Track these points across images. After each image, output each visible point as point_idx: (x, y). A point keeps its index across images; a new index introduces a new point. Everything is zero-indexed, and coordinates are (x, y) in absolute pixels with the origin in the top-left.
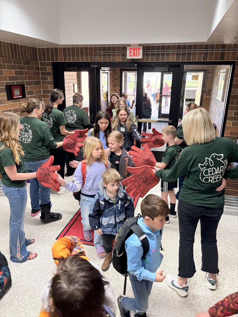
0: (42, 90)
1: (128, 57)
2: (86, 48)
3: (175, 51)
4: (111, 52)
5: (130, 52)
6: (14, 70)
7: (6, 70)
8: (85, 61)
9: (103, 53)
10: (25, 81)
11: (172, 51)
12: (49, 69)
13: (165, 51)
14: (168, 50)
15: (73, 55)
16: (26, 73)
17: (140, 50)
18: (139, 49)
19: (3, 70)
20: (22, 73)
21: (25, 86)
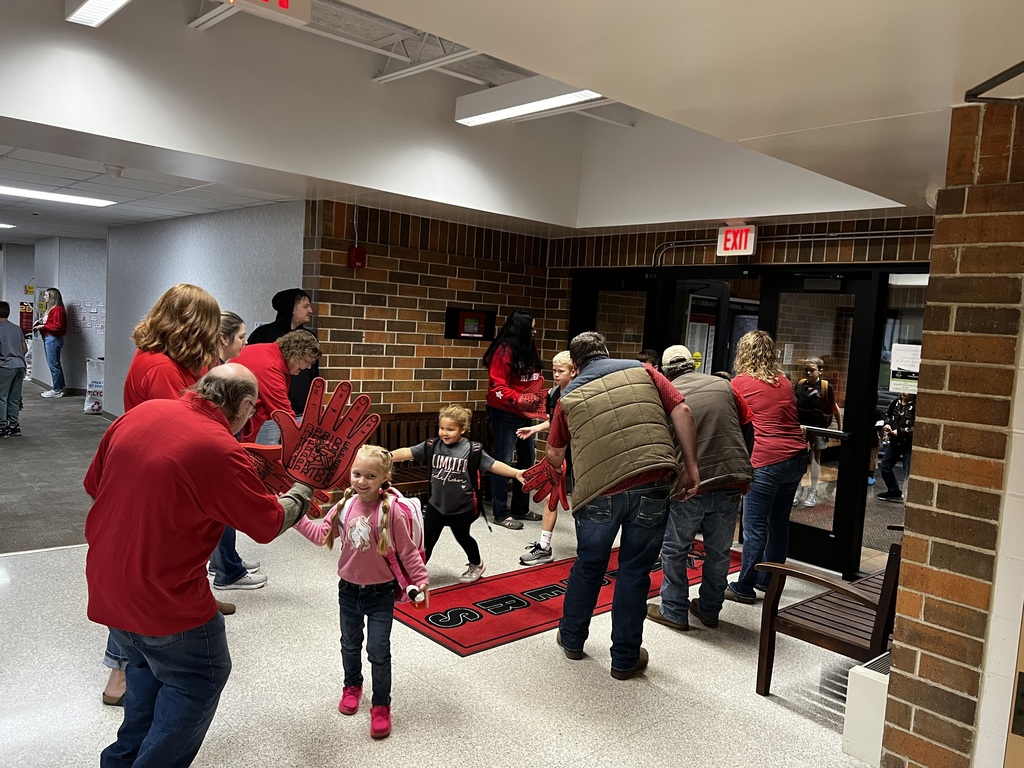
0: (544, 330)
1: (720, 252)
2: (642, 236)
3: (852, 236)
4: (693, 243)
5: (727, 240)
6: (475, 281)
7: (457, 278)
8: (636, 265)
9: (676, 244)
10: (499, 305)
11: (843, 236)
12: (564, 284)
13: (824, 237)
14: (831, 235)
15: (615, 253)
16: (505, 289)
17: (749, 235)
18: (747, 231)
19: (448, 278)
20: (495, 288)
21: (498, 315)
